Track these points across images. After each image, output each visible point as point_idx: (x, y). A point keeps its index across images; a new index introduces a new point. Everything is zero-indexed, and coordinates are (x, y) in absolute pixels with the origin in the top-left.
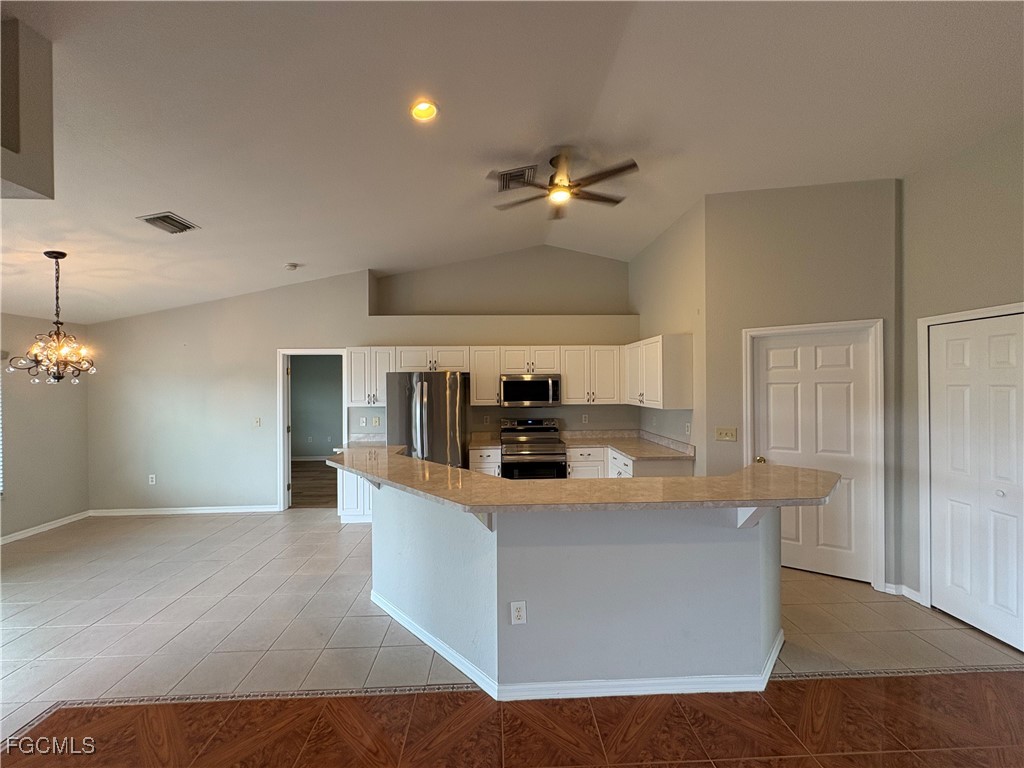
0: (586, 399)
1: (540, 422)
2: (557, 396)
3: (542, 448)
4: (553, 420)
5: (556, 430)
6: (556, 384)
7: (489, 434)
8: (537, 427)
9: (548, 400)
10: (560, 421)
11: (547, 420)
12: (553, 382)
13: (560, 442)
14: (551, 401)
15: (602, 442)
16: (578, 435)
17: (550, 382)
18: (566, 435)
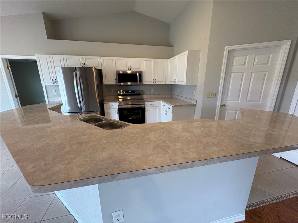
0: (152, 82)
1: (134, 91)
2: (141, 81)
3: (135, 102)
4: (139, 90)
5: (140, 95)
6: (140, 75)
7: (113, 97)
8: (133, 93)
9: (137, 82)
10: (142, 91)
11: (137, 90)
12: (139, 74)
13: (142, 99)
14: (138, 83)
15: (159, 99)
16: (149, 96)
17: (138, 74)
18: (145, 96)
